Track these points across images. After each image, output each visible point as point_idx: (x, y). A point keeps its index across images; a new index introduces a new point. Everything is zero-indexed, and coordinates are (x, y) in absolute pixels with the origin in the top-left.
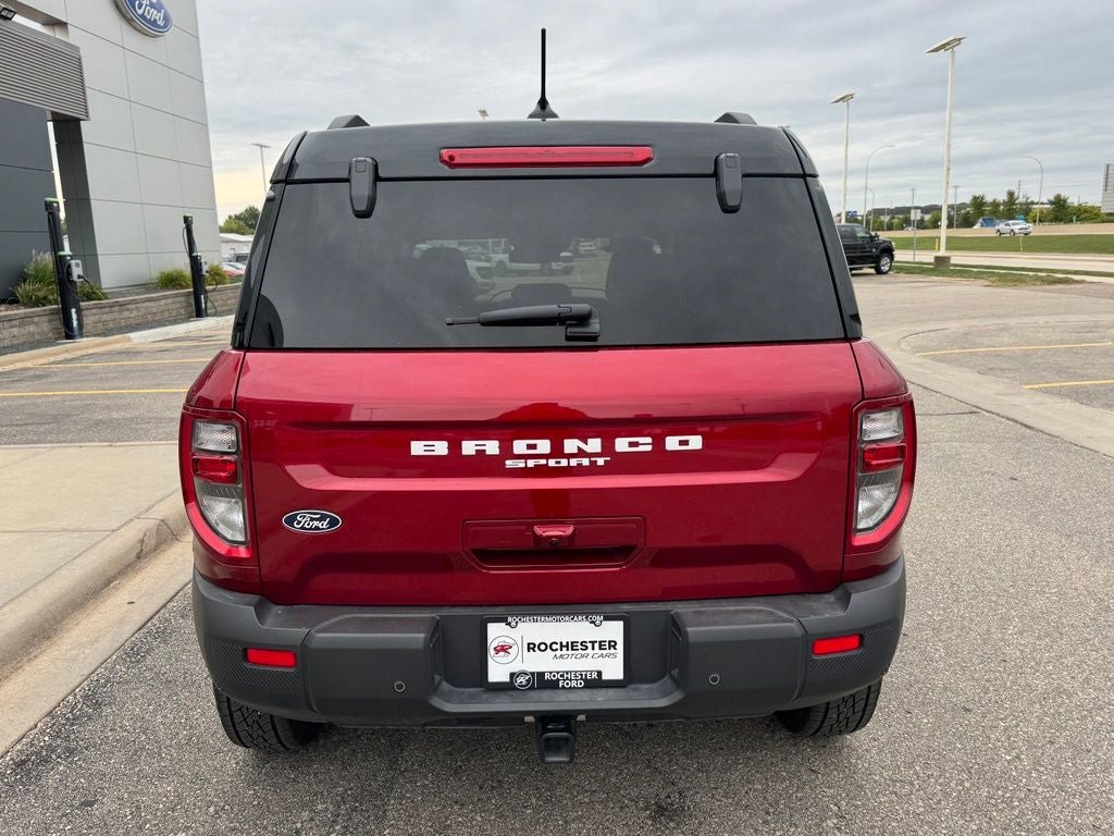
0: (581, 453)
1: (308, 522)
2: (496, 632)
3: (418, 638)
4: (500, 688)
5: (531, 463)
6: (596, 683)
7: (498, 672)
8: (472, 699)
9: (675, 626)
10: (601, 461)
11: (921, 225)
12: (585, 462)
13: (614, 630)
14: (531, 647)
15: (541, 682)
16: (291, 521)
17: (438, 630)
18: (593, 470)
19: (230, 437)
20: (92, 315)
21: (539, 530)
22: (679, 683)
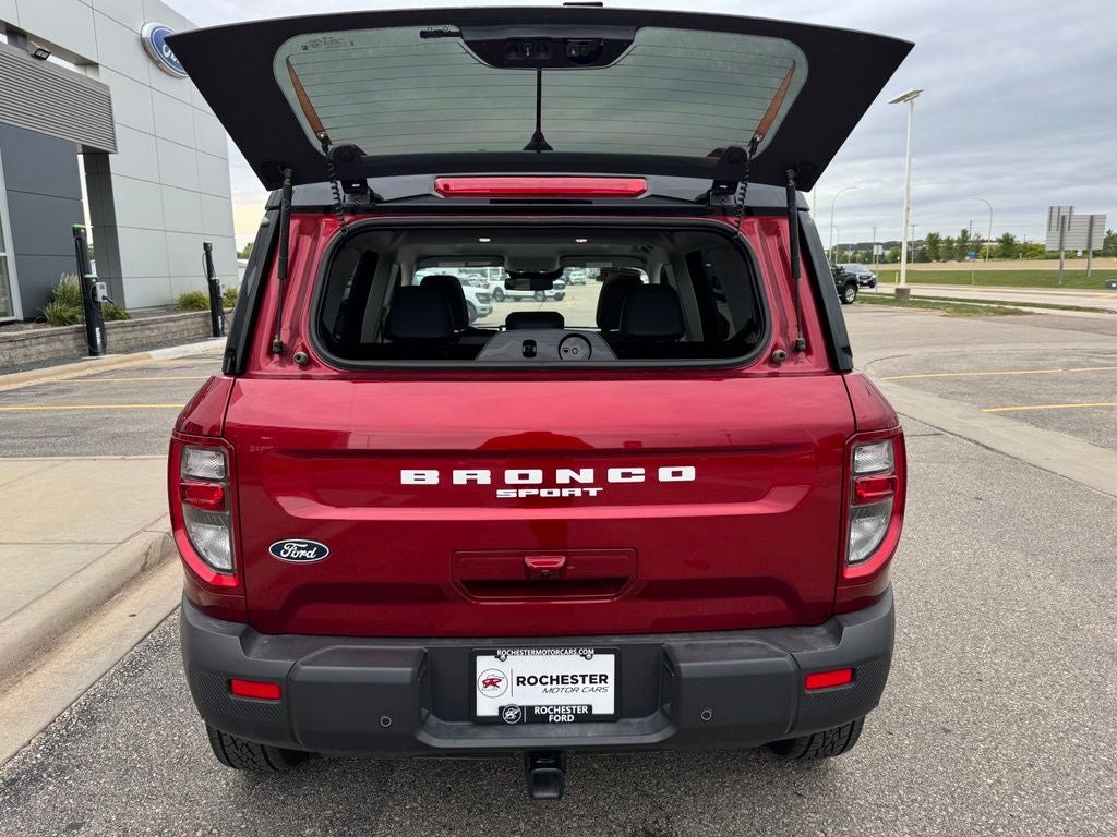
0: (573, 484)
1: (295, 551)
2: (485, 666)
3: (405, 672)
4: (488, 722)
5: (523, 493)
6: (586, 717)
7: (486, 706)
8: (460, 734)
9: (667, 660)
10: (593, 492)
11: (883, 260)
12: (578, 492)
13: (605, 664)
14: (521, 681)
15: (531, 716)
16: (277, 550)
17: (426, 663)
18: (585, 501)
19: (218, 463)
20: (114, 333)
21: (529, 561)
22: (671, 718)
